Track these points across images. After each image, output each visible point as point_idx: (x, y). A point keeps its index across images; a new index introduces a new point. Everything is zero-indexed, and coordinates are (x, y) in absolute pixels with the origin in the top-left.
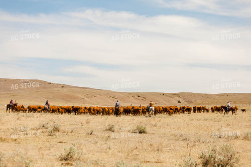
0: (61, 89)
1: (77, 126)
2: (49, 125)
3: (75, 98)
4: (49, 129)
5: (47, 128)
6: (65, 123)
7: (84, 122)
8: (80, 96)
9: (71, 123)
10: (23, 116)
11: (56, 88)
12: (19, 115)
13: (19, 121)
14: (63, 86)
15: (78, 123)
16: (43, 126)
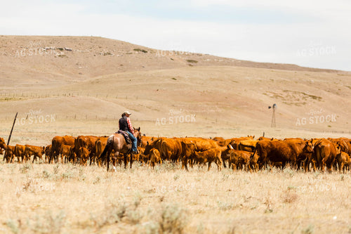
0: (185, 73)
1: (250, 215)
2: (142, 210)
3: (241, 105)
4: (144, 224)
5: (135, 222)
6: (204, 200)
7: (274, 198)
8: (256, 95)
9: (225, 203)
10: (46, 176)
11: (165, 66)
12: (31, 173)
13: (28, 196)
14: (192, 61)
15: (251, 203)
16: (121, 216)
